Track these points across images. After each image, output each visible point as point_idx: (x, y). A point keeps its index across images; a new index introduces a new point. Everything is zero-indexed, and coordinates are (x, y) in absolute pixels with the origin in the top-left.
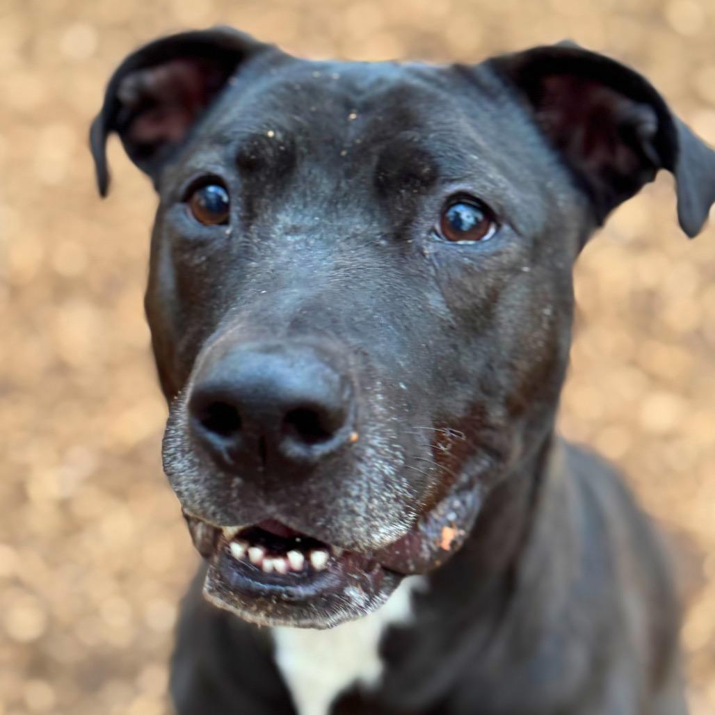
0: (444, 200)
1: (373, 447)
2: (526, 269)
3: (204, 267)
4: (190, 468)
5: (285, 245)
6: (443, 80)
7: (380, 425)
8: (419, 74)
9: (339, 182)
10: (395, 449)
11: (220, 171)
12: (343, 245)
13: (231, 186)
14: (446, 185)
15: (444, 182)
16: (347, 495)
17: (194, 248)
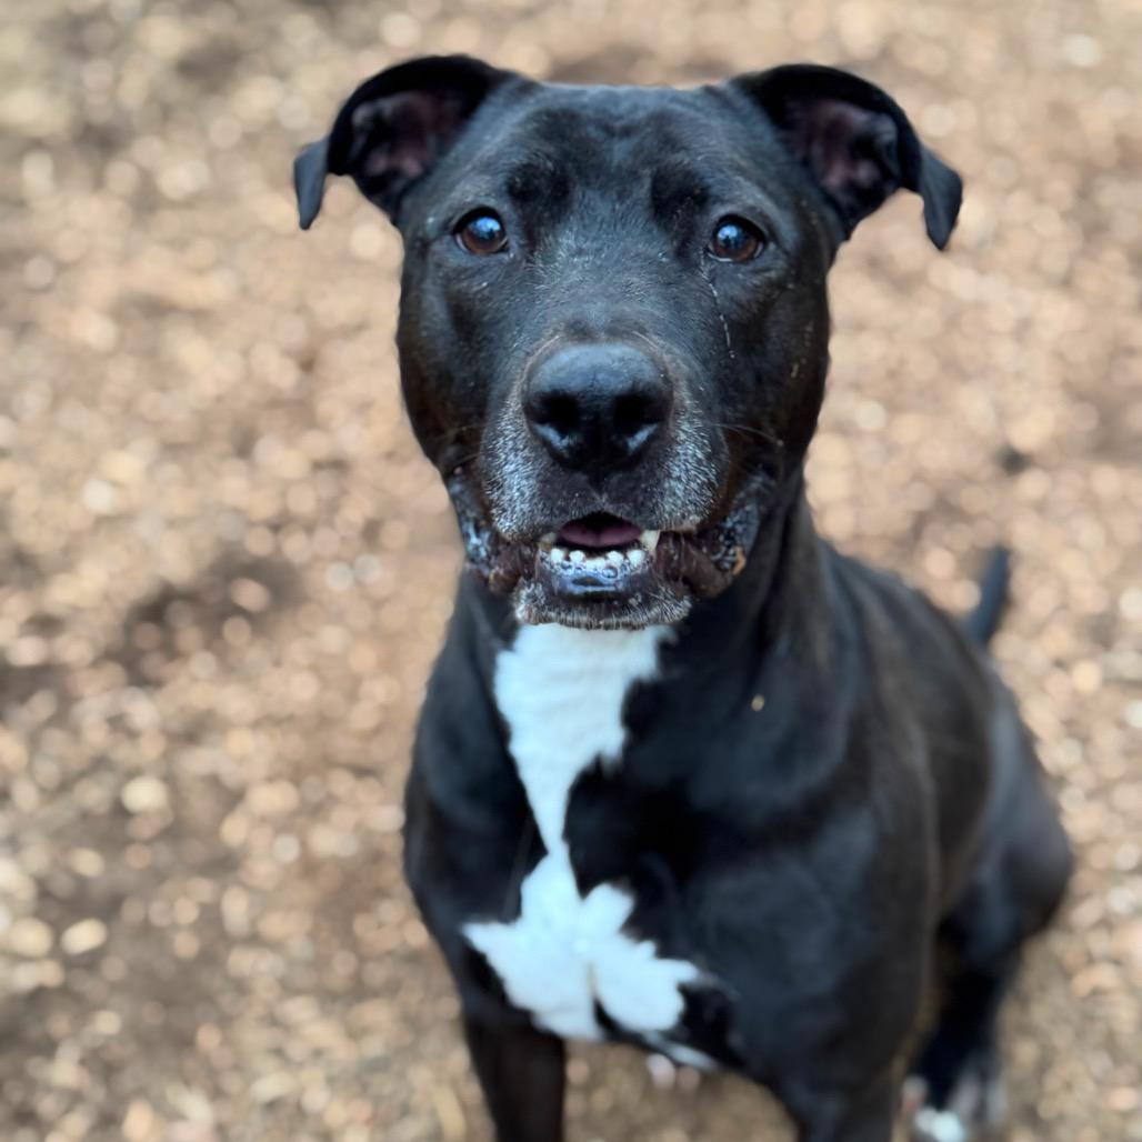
0: (717, 220)
1: (684, 431)
2: (791, 286)
3: (486, 292)
4: (523, 464)
5: (574, 266)
6: (699, 103)
7: (687, 416)
8: (676, 98)
9: (614, 205)
10: (703, 437)
11: (491, 203)
12: (629, 263)
13: (505, 217)
14: (717, 206)
15: (714, 203)
16: (669, 476)
17: (473, 276)
